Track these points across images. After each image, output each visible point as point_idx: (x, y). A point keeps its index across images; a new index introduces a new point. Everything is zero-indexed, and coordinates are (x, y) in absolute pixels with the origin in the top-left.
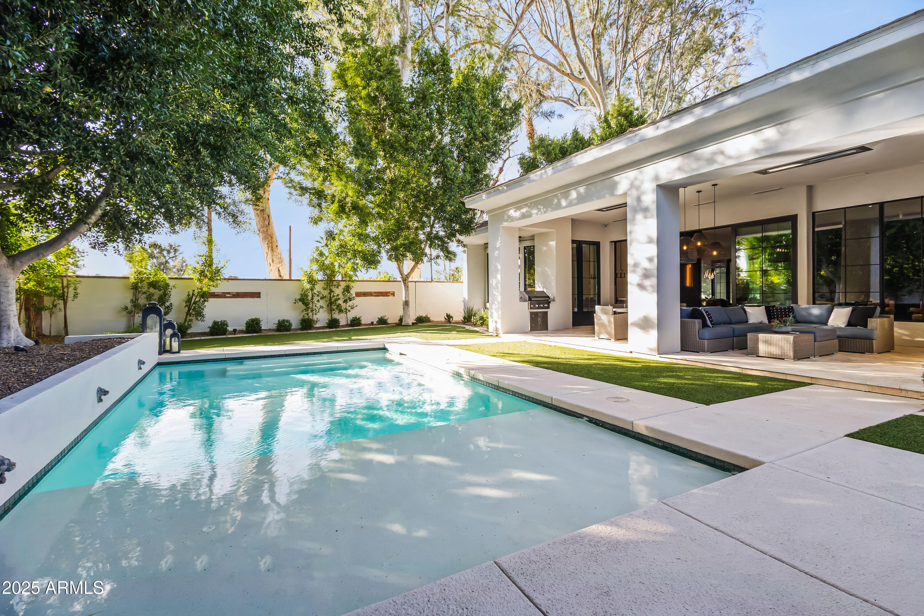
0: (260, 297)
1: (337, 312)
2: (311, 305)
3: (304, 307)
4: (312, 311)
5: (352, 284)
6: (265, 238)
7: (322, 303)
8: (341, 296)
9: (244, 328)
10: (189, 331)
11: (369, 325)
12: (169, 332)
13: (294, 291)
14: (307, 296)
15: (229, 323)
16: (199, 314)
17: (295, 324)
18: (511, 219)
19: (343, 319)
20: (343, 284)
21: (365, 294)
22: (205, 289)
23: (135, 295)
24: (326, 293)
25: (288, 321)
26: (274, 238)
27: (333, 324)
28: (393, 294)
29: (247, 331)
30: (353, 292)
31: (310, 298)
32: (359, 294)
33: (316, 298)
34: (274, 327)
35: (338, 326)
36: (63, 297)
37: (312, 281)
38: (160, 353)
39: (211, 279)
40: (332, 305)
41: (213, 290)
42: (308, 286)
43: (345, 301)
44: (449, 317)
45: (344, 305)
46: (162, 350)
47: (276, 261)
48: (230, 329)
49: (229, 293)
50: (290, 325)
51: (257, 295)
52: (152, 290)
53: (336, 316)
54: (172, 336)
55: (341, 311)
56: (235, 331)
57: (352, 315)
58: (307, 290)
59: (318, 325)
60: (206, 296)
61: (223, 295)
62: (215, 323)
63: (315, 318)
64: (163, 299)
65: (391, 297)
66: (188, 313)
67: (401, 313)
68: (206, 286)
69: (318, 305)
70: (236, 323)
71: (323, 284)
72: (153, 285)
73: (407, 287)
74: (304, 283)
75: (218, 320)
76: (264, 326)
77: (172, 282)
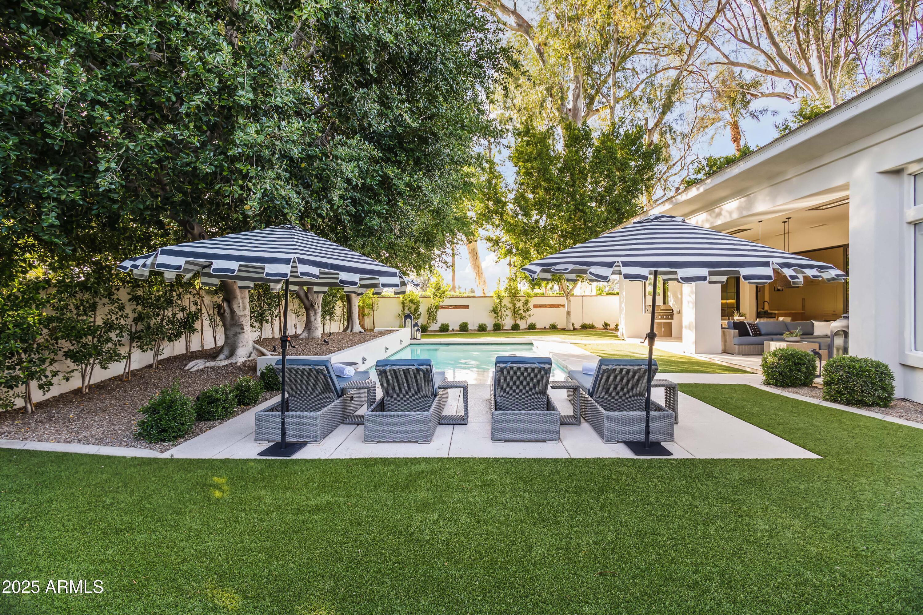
0: (469, 308)
1: (519, 319)
2: (500, 314)
3: (495, 316)
4: (501, 318)
5: (530, 299)
6: (474, 269)
7: (508, 312)
8: (521, 308)
10: (429, 329)
11: (542, 328)
12: (416, 328)
13: (489, 304)
14: (497, 307)
15: (450, 325)
16: (435, 319)
17: (490, 327)
19: (523, 325)
20: (523, 300)
21: (541, 306)
22: (437, 304)
23: (403, 307)
24: (511, 305)
25: (485, 325)
27: (515, 327)
28: (559, 306)
29: (461, 330)
30: (531, 305)
31: (499, 309)
32: (535, 306)
33: (503, 309)
34: (476, 328)
35: (519, 329)
36: (373, 309)
37: (499, 297)
38: (411, 339)
39: (440, 297)
40: (515, 313)
41: (441, 304)
42: (498, 301)
43: (525, 311)
44: (606, 325)
45: (524, 314)
46: (413, 338)
48: (450, 329)
49: (451, 306)
50: (486, 327)
51: (467, 307)
52: (411, 304)
53: (519, 322)
54: (417, 331)
55: (522, 319)
57: (530, 321)
58: (497, 304)
59: (505, 328)
60: (437, 308)
61: (447, 307)
62: (442, 325)
63: (503, 322)
64: (416, 310)
65: (558, 309)
66: (429, 319)
68: (437, 301)
69: (505, 314)
70: (454, 325)
71: (508, 300)
72: (411, 301)
73: (569, 301)
74: (495, 298)
75: (444, 323)
76: (470, 327)
77: (421, 300)
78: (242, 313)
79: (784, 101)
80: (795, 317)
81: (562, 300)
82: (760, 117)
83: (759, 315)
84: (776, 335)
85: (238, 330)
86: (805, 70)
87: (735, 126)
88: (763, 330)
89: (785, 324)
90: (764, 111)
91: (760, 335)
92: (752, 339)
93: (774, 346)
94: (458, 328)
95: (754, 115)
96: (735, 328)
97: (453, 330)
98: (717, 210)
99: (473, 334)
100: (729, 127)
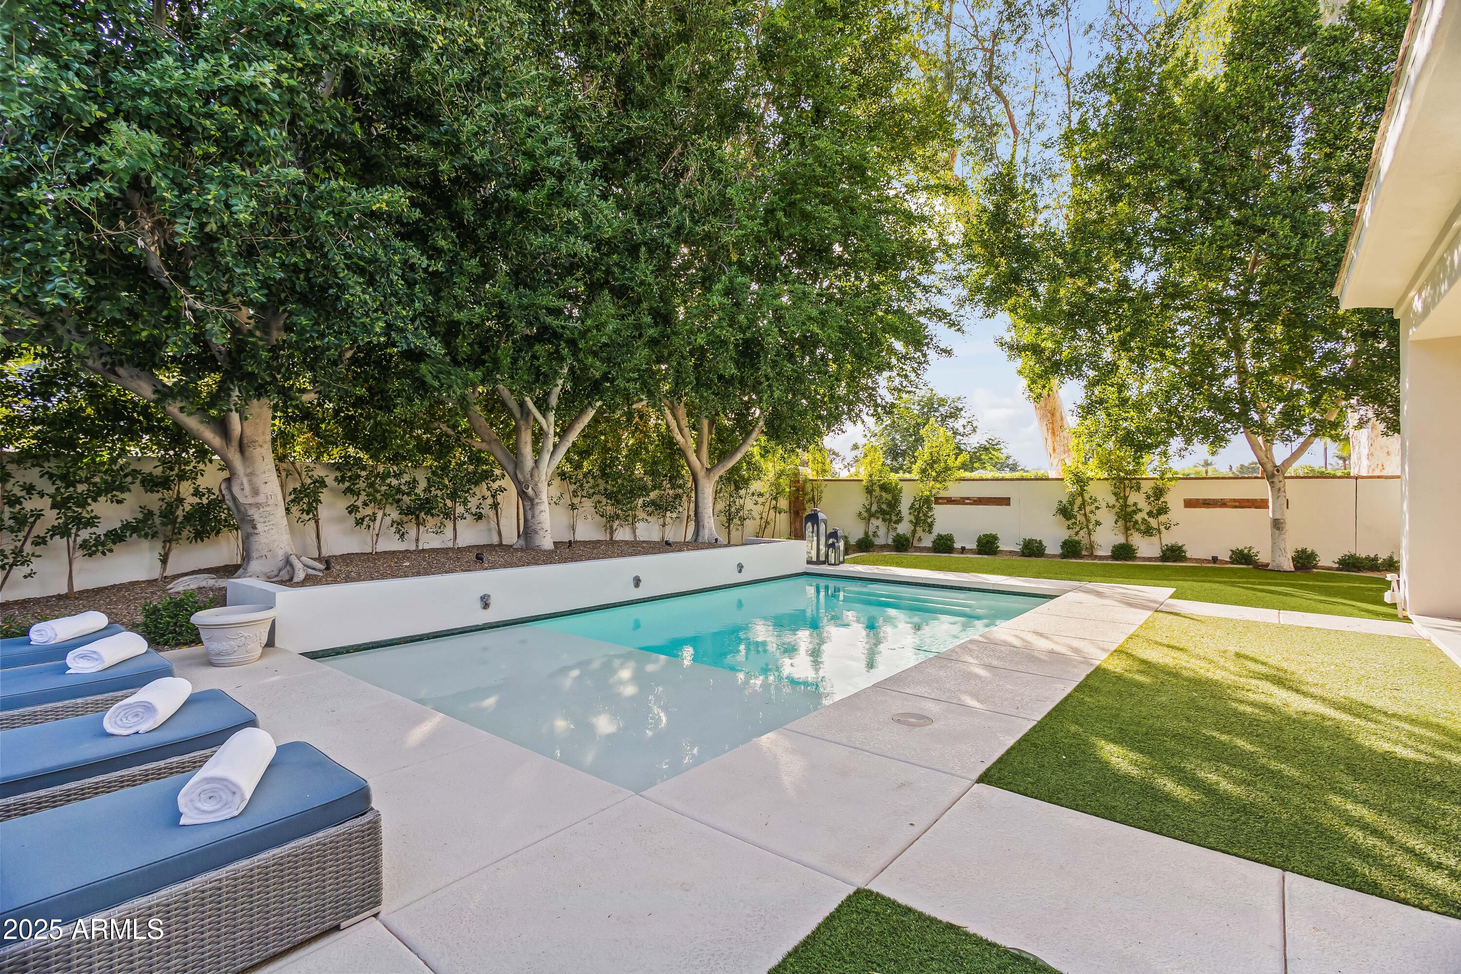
0: (1009, 504)
1: (1136, 533)
2: (1080, 519)
4: (1084, 528)
5: (1168, 485)
6: (1043, 417)
7: (1102, 516)
8: (1144, 505)
11: (1208, 561)
13: (1054, 496)
14: (1070, 504)
15: (958, 538)
16: (927, 525)
17: (1053, 548)
19: (1146, 547)
20: (1147, 486)
21: (1207, 503)
22: (927, 493)
24: (1113, 499)
25: (1039, 542)
26: (1058, 415)
27: (1124, 552)
29: (979, 552)
30: (1174, 498)
31: (1076, 507)
32: (1190, 504)
33: (1089, 508)
34: (1017, 549)
35: (1134, 558)
37: (1079, 480)
38: (809, 562)
39: (936, 480)
40: (1126, 517)
41: (943, 494)
42: (1074, 489)
43: (1153, 515)
45: (1153, 522)
47: (1059, 449)
48: (957, 545)
49: (968, 498)
50: (1044, 548)
51: (1005, 501)
53: (1135, 539)
55: (1144, 532)
57: (1169, 538)
58: (1071, 495)
59: (1099, 553)
60: (934, 500)
61: (961, 501)
62: (942, 537)
64: (892, 504)
68: (930, 488)
70: (965, 540)
71: (1108, 487)
73: (1278, 491)
74: (1068, 483)
75: (945, 533)
76: (1003, 546)
77: (902, 485)
78: (250, 500)
81: (1261, 489)
85: (249, 530)
94: (974, 546)
97: (963, 549)
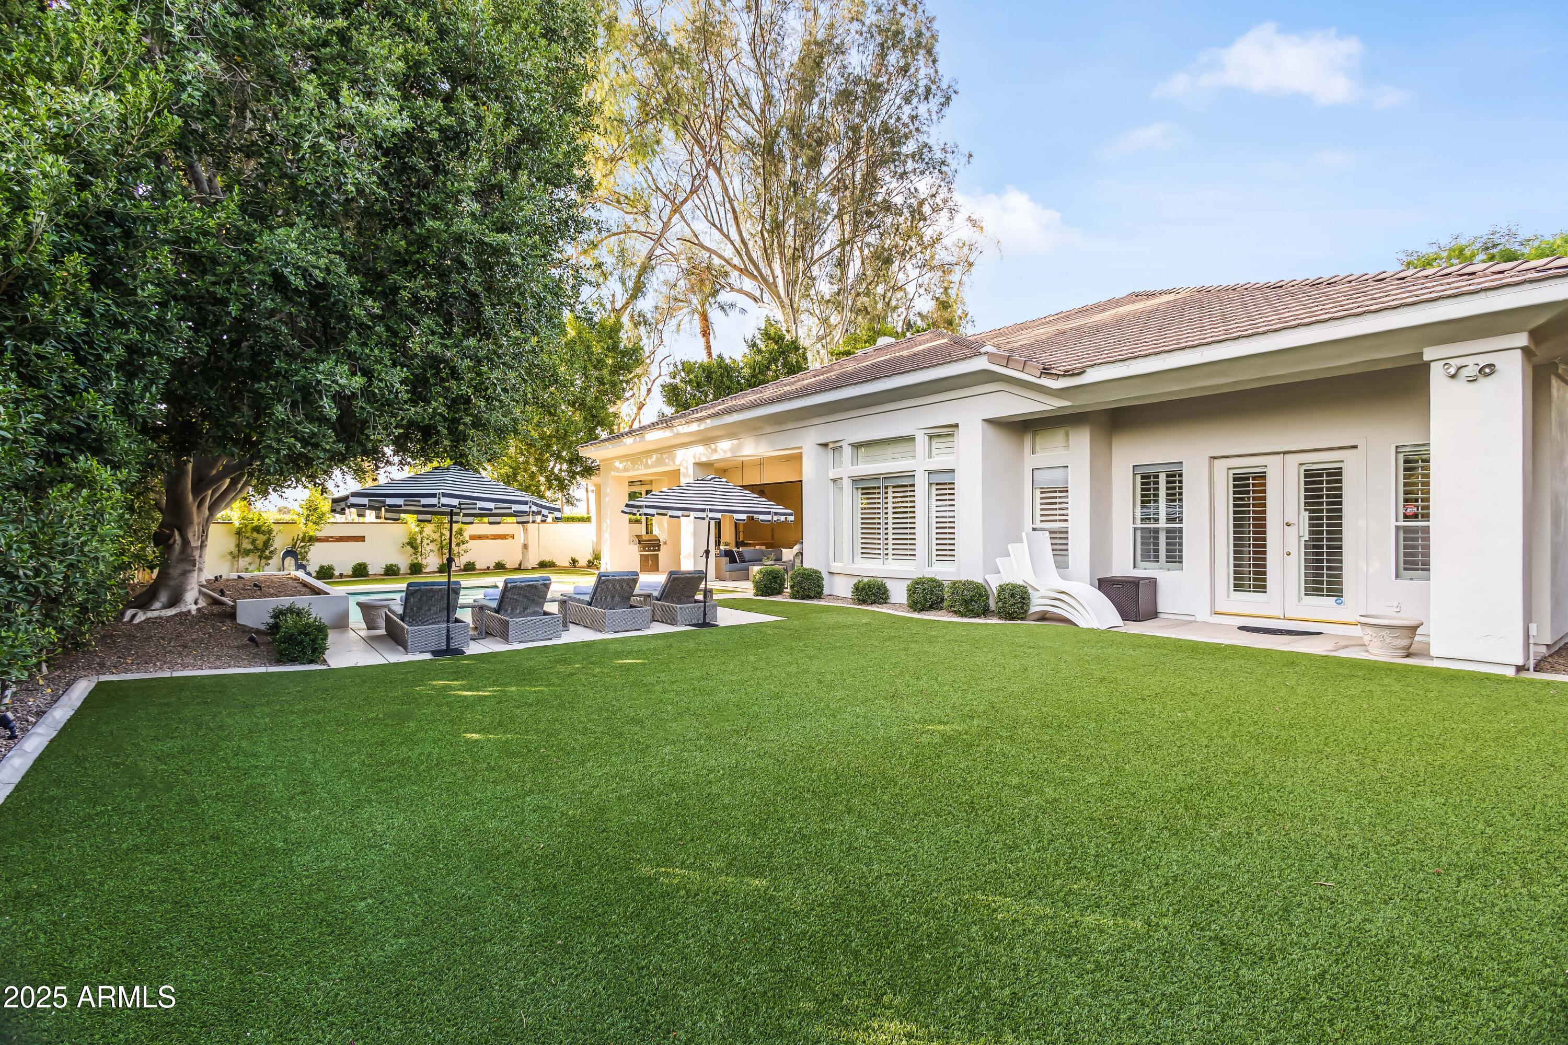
0: (365, 541)
2: (420, 549)
3: (412, 551)
4: (421, 555)
5: (464, 527)
7: (432, 546)
9: (350, 573)
11: (485, 569)
13: (401, 534)
14: (415, 539)
15: (336, 567)
16: (306, 559)
17: (404, 569)
18: (617, 470)
20: (455, 527)
21: (480, 537)
22: (311, 533)
23: (239, 540)
24: (436, 536)
27: (444, 568)
28: (513, 537)
29: (355, 575)
30: (466, 535)
31: (419, 541)
32: (473, 537)
33: (425, 542)
37: (420, 524)
39: (316, 523)
40: (443, 548)
41: (318, 534)
43: (458, 545)
44: (574, 561)
45: (456, 549)
48: (337, 573)
49: (333, 537)
50: (399, 569)
51: (362, 539)
52: (255, 535)
56: (341, 575)
57: (465, 559)
58: (415, 533)
59: (427, 570)
60: (312, 540)
61: (326, 539)
62: (322, 567)
63: (424, 562)
64: (266, 544)
65: (510, 540)
67: (520, 558)
68: (311, 530)
69: (428, 548)
70: (342, 568)
71: (433, 527)
72: (257, 529)
73: (526, 530)
74: (412, 525)
75: (325, 564)
76: (371, 571)
77: (273, 526)
79: (752, 302)
80: (769, 546)
82: (728, 311)
83: (738, 545)
84: (758, 560)
85: (188, 568)
86: (771, 280)
87: (705, 317)
88: (747, 558)
89: (762, 551)
90: (732, 305)
91: (744, 561)
92: (739, 565)
93: (755, 569)
95: (722, 307)
96: (726, 556)
98: (713, 446)
99: (377, 579)
100: (697, 316)
